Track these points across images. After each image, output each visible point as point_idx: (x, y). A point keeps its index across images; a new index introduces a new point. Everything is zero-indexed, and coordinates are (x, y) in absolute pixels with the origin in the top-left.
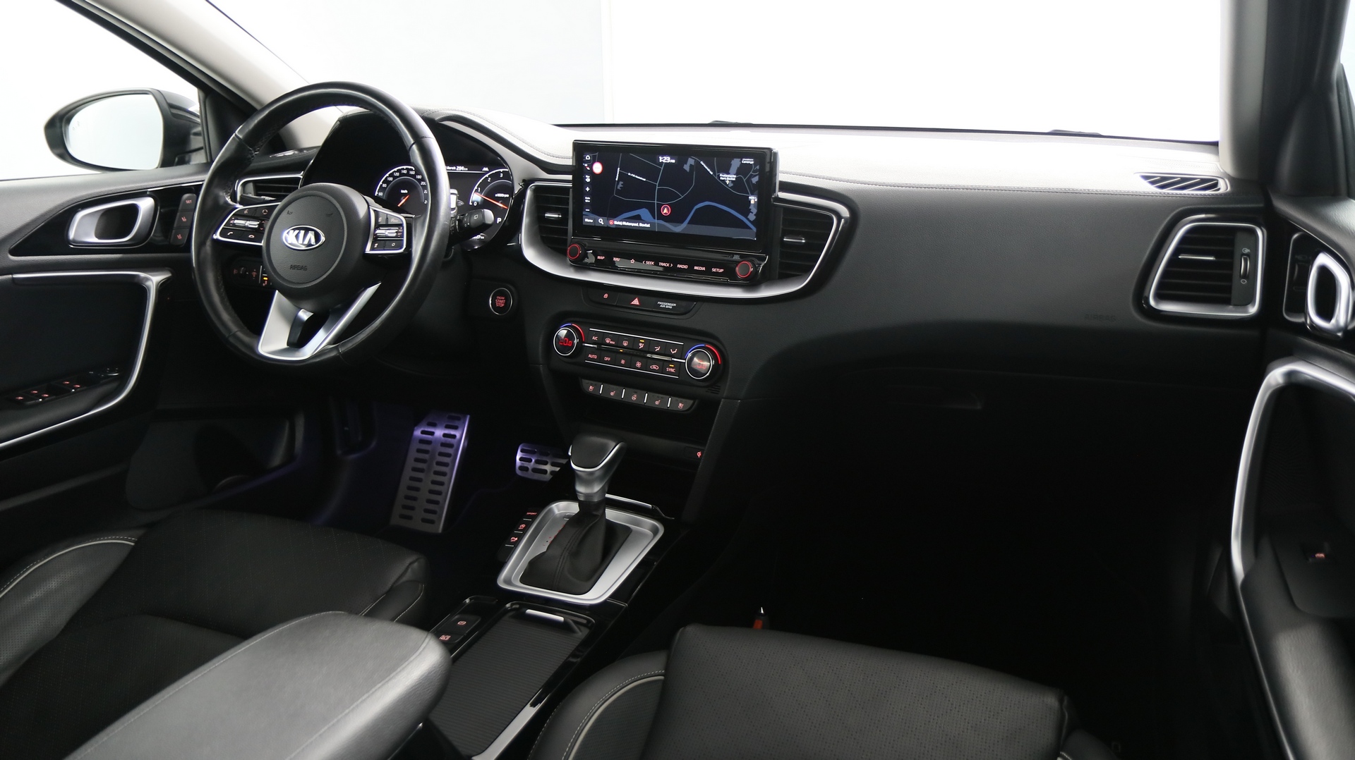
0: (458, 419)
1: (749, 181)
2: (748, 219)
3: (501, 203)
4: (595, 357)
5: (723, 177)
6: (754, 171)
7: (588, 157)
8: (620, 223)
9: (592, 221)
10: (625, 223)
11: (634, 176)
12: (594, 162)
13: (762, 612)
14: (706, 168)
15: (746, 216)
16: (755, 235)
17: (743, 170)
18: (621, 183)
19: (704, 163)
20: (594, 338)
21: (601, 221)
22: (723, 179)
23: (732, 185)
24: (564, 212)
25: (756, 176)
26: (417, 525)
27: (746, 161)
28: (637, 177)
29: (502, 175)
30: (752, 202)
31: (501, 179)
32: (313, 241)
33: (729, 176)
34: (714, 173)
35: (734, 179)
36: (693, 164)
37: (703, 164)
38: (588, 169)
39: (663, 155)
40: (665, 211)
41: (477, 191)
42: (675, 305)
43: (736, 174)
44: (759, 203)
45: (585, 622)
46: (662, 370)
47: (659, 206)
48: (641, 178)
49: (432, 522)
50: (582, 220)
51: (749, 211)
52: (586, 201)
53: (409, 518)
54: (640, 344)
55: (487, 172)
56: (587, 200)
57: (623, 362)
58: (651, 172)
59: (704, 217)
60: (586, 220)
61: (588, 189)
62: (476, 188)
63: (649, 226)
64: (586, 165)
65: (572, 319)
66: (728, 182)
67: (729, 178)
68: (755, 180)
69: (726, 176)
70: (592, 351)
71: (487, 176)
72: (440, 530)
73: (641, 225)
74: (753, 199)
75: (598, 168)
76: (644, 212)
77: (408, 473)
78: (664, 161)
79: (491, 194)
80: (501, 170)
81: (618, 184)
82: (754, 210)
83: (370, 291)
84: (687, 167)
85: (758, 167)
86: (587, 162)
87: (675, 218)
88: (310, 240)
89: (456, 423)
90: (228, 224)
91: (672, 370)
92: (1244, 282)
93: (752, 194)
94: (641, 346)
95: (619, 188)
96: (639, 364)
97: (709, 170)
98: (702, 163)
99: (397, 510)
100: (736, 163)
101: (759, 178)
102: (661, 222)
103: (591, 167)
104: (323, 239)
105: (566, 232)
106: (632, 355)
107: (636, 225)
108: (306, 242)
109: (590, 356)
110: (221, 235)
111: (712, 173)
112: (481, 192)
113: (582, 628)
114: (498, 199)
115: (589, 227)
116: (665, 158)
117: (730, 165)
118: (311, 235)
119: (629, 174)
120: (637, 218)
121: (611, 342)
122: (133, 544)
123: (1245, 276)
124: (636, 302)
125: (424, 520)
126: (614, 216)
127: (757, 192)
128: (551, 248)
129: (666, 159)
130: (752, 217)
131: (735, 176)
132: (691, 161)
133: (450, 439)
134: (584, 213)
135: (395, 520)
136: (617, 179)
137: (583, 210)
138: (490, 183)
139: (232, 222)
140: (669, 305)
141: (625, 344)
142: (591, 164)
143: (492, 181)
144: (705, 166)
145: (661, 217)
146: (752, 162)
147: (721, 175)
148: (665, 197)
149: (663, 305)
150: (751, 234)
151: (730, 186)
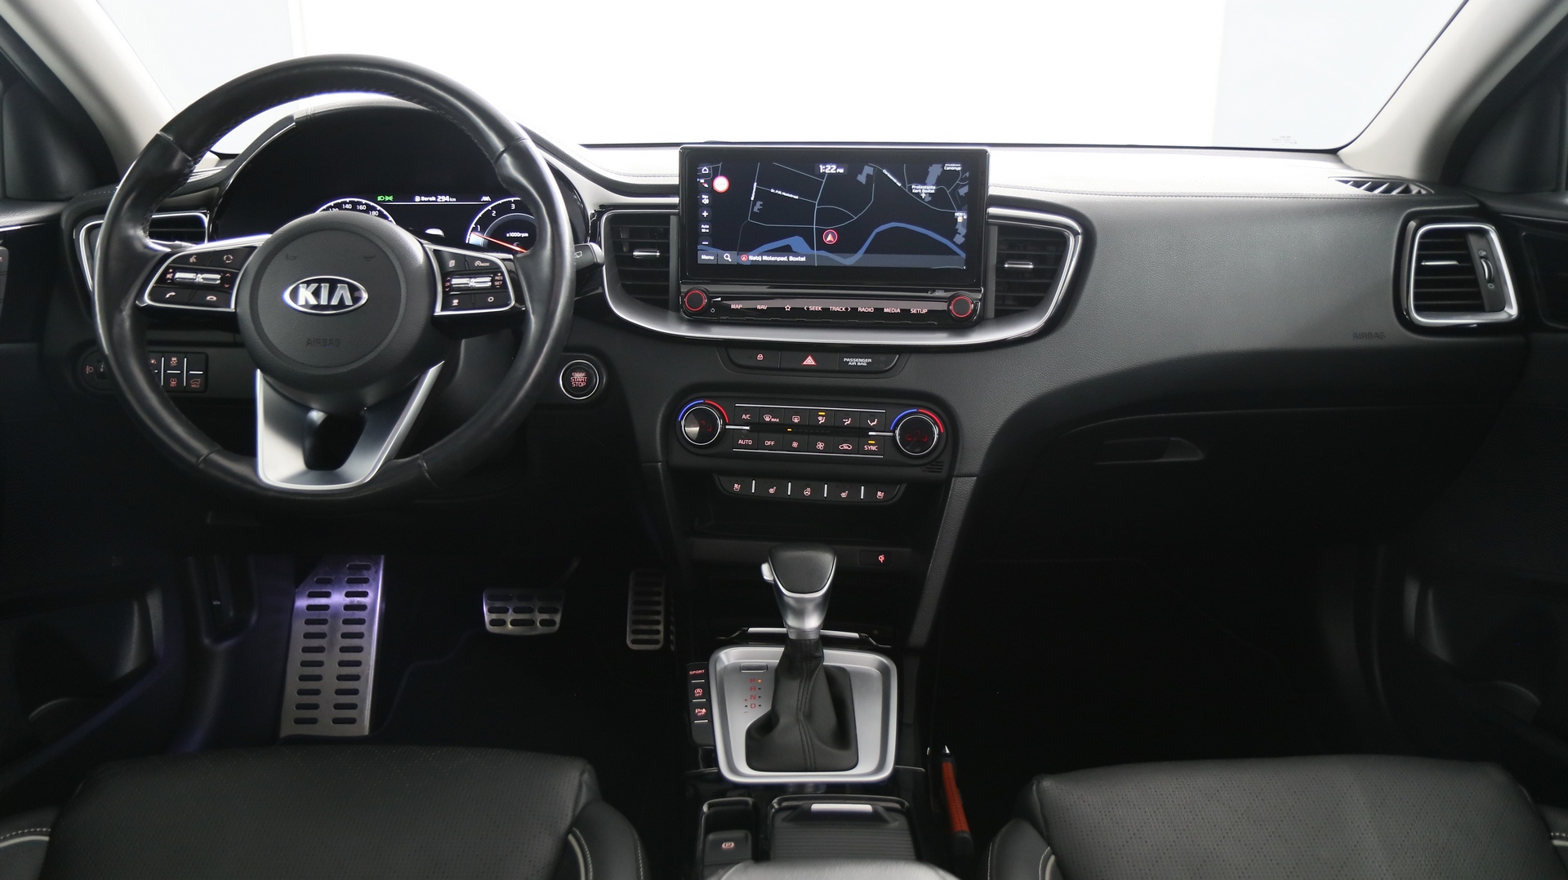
0: (368, 568)
1: (954, 192)
2: (954, 243)
3: (518, 246)
4: (750, 442)
5: (917, 188)
6: (962, 180)
7: (705, 170)
8: (759, 258)
9: (712, 258)
10: (765, 258)
11: (780, 193)
12: (715, 176)
13: (948, 751)
14: (891, 178)
15: (951, 238)
16: (963, 262)
17: (946, 179)
18: (759, 203)
19: (888, 171)
20: (744, 416)
21: (728, 257)
22: (916, 191)
23: (930, 199)
24: (665, 249)
25: (964, 186)
26: (325, 727)
27: (950, 167)
28: (784, 194)
29: (513, 206)
30: (960, 220)
31: (514, 211)
32: (348, 301)
33: (925, 187)
34: (904, 184)
35: (933, 191)
36: (871, 173)
37: (886, 173)
38: (706, 185)
39: (825, 163)
40: (830, 238)
41: (475, 229)
42: (870, 360)
43: (937, 184)
44: (969, 222)
45: (897, 806)
46: (858, 449)
47: (820, 233)
48: (791, 196)
49: (352, 721)
50: (695, 257)
51: (956, 232)
52: (703, 230)
53: (313, 721)
54: (820, 418)
55: (489, 203)
56: (705, 228)
57: (795, 445)
58: (807, 186)
59: (888, 243)
60: (704, 257)
61: (705, 214)
62: (473, 225)
63: (803, 259)
64: (702, 181)
65: (705, 394)
66: (923, 195)
67: (925, 190)
68: (963, 191)
69: (922, 187)
70: (745, 435)
71: (489, 208)
72: (366, 732)
73: (792, 259)
74: (961, 216)
75: (721, 184)
76: (796, 242)
77: (296, 656)
78: (827, 171)
79: (499, 233)
80: (512, 199)
81: (754, 204)
82: (963, 231)
83: (432, 373)
84: (862, 178)
85: (967, 174)
86: (704, 176)
87: (846, 245)
88: (342, 300)
89: (366, 574)
90: (162, 278)
91: (874, 448)
92: (1491, 286)
93: (960, 209)
94: (822, 420)
95: (756, 210)
96: (820, 446)
97: (895, 180)
98: (885, 171)
99: (289, 712)
100: (935, 171)
101: (969, 188)
102: (823, 253)
103: (711, 183)
104: (365, 296)
105: (666, 275)
106: (808, 434)
107: (785, 259)
108: (335, 302)
109: (740, 442)
110: (152, 297)
111: (899, 185)
112: (483, 231)
113: (894, 814)
114: (512, 240)
115: (708, 266)
116: (829, 166)
117: (927, 173)
118: (343, 292)
119: (772, 191)
120: (787, 250)
121: (773, 420)
122: (46, 838)
123: (1491, 280)
124: (809, 361)
125: (336, 721)
126: (749, 248)
127: (966, 206)
128: (641, 299)
129: (830, 169)
130: (959, 239)
131: (934, 188)
132: (868, 170)
133: (359, 599)
134: (699, 247)
135: (288, 729)
136: (752, 199)
137: (698, 243)
138: (495, 218)
139: (169, 276)
140: (863, 362)
141: (796, 420)
142: (711, 179)
143: (498, 215)
144: (889, 175)
145: (822, 246)
146: (959, 169)
147: (913, 187)
148: (827, 219)
149: (852, 362)
150: (958, 262)
151: (927, 200)
